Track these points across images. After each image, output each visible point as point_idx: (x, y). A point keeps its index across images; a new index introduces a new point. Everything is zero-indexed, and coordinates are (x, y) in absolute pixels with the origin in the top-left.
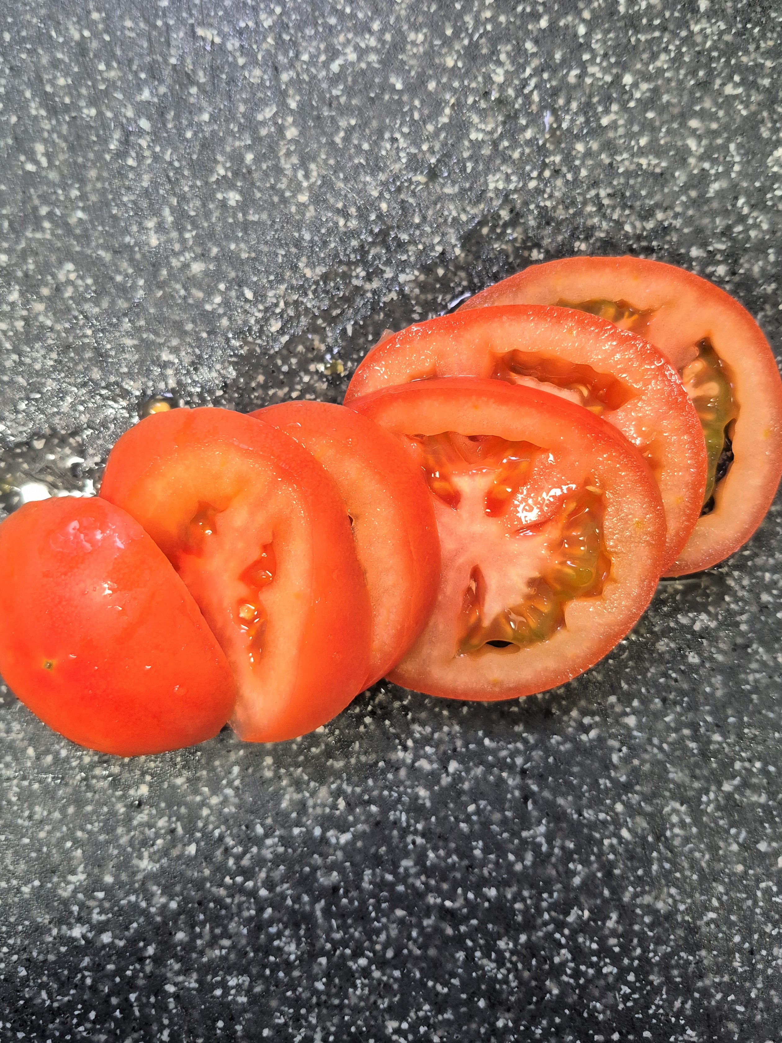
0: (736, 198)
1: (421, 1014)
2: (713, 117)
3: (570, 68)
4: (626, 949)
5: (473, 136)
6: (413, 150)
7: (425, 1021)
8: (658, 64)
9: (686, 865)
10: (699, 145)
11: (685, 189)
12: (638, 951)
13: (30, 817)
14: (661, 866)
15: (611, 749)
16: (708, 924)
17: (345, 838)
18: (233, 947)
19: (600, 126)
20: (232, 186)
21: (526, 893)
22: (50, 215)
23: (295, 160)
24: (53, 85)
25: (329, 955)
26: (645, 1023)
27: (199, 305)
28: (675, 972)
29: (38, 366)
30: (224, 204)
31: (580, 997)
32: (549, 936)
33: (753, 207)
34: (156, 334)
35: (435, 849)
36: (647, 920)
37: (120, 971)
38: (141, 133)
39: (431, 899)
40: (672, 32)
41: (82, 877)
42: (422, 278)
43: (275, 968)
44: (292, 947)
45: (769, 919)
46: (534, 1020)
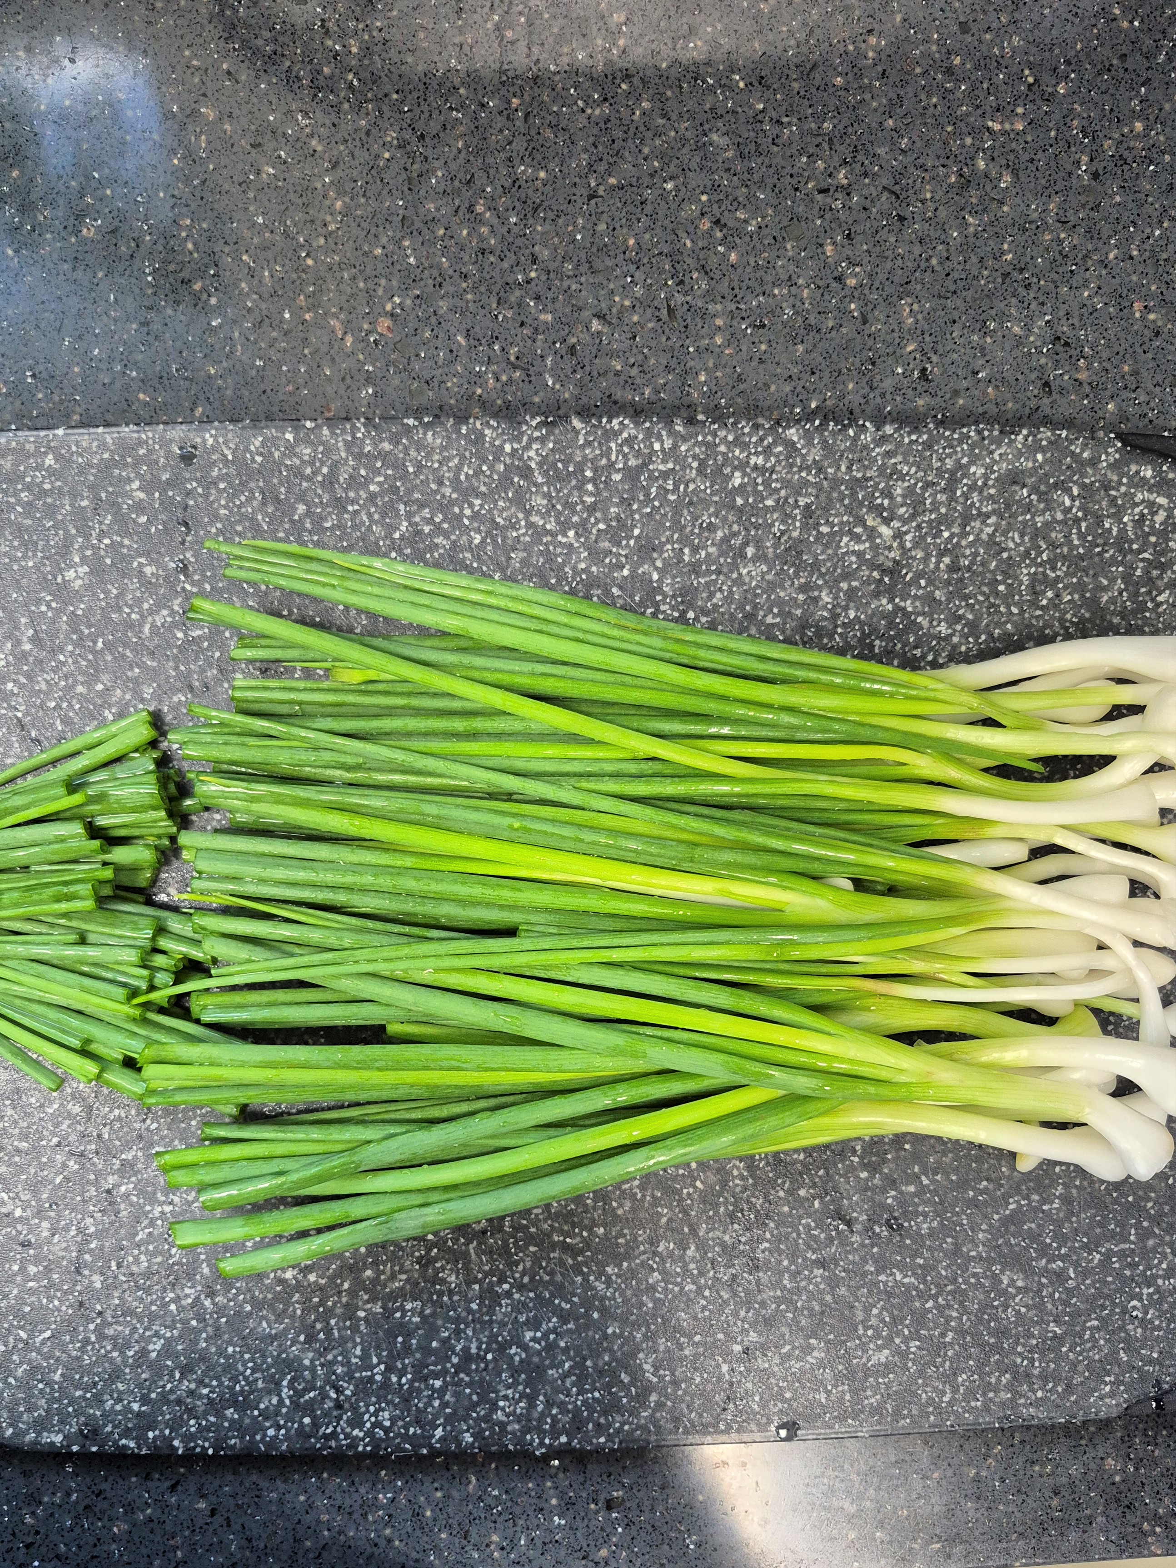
1: (550, 1325)
4: (702, 1272)
7: (554, 1330)
9: (746, 1207)
12: (711, 1273)
14: (727, 1209)
18: (407, 1281)
25: (480, 1282)
28: (740, 1289)
32: (644, 1263)
36: (717, 1249)
37: (322, 1303)
39: (556, 1238)
40: (726, 575)
43: (440, 1294)
44: (453, 1278)
45: (809, 1247)
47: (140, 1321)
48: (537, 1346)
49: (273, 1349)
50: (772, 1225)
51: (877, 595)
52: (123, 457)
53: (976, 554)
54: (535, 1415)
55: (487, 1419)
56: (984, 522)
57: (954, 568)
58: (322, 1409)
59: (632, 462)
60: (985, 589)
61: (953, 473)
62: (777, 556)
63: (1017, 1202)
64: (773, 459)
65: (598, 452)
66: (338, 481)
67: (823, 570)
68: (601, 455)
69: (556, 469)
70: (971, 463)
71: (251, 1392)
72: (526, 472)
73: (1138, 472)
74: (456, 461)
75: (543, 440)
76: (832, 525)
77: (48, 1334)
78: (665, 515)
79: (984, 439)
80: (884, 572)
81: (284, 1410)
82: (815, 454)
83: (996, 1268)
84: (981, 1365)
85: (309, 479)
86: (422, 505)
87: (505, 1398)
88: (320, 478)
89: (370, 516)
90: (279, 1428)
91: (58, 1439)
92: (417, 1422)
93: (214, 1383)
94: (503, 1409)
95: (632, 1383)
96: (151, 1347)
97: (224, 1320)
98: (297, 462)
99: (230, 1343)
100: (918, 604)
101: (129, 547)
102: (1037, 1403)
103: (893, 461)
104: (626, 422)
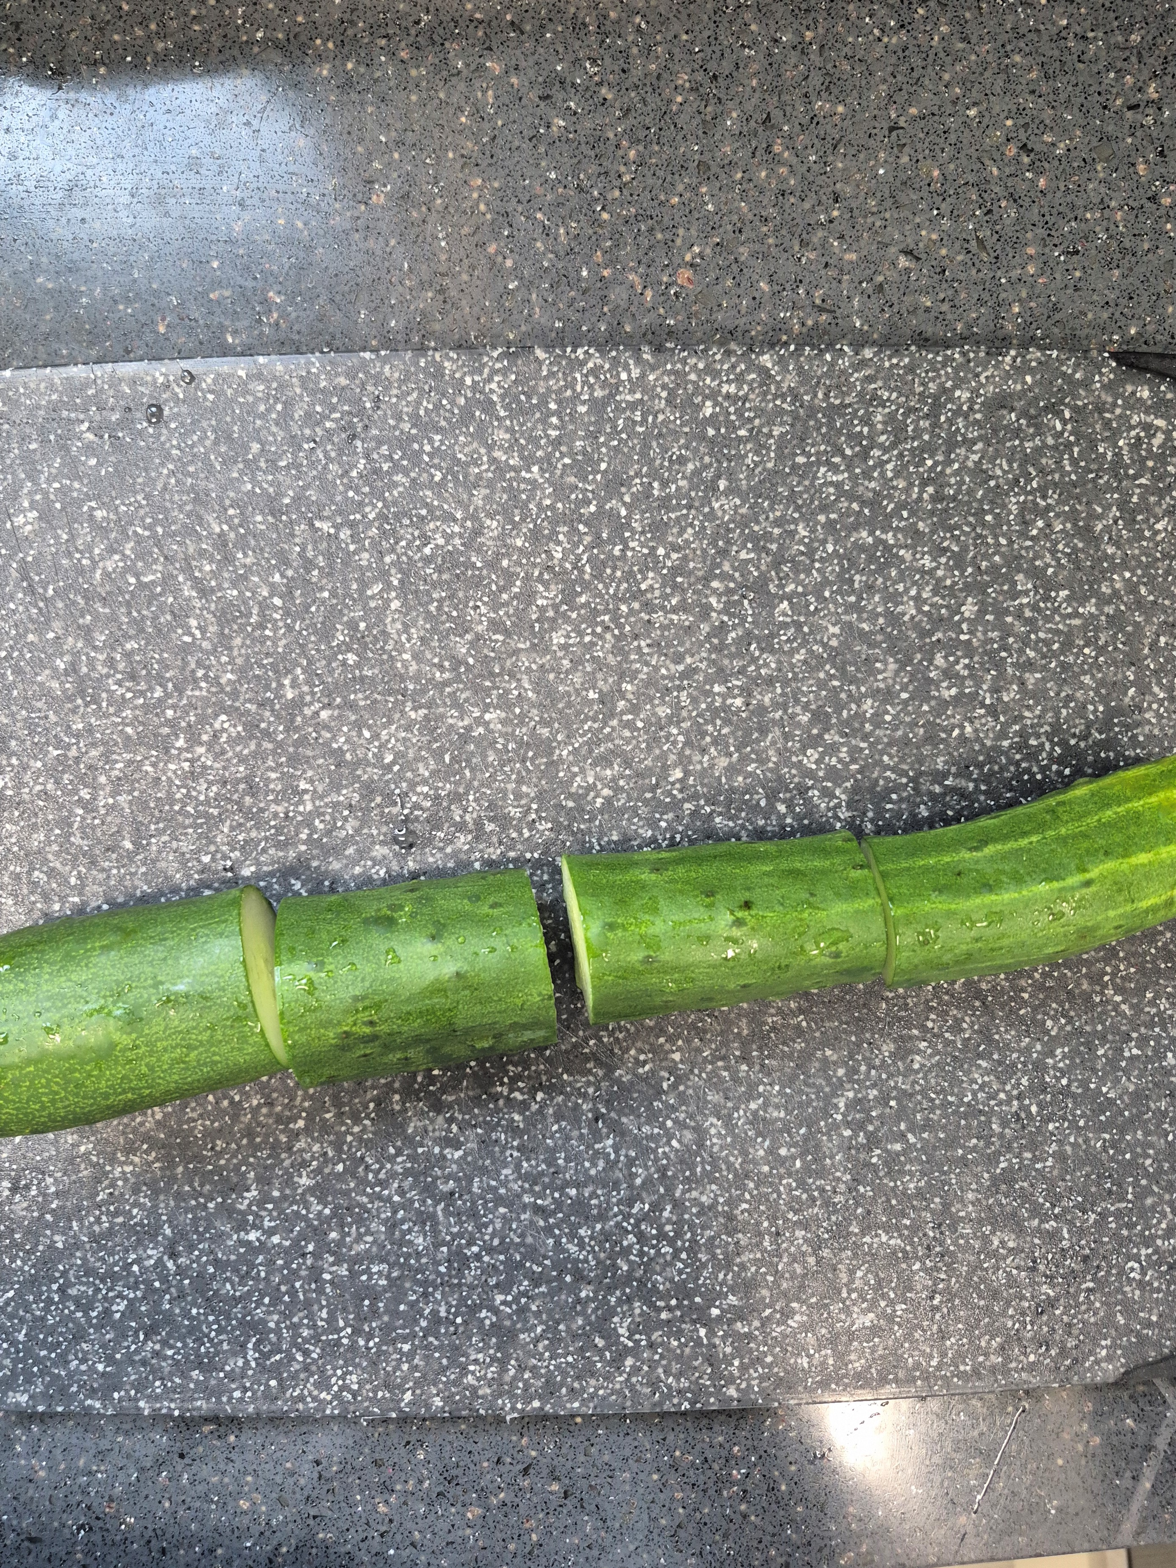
0: (750, 644)
1: (522, 1288)
2: (732, 578)
3: (615, 545)
4: (679, 1234)
5: (539, 602)
6: (493, 615)
7: (524, 1294)
8: (686, 536)
9: (723, 1167)
10: (719, 602)
11: (708, 636)
12: (689, 1235)
13: (212, 1149)
14: (704, 1168)
15: (662, 1079)
16: (742, 1212)
17: (458, 1154)
18: (375, 1242)
19: (640, 590)
20: (349, 650)
21: (599, 1192)
22: (206, 677)
23: (399, 626)
24: (200, 571)
25: (448, 1244)
26: (696, 1291)
27: (327, 744)
28: (718, 1251)
29: (202, 798)
30: (344, 663)
31: (645, 1272)
32: (618, 1225)
33: (762, 650)
34: (294, 768)
35: (528, 1160)
36: (694, 1210)
37: (287, 1265)
38: (276, 608)
39: (527, 1199)
40: (697, 509)
41: (255, 1193)
42: (503, 715)
43: (408, 1256)
44: (420, 1240)
45: (791, 1209)
46: (610, 1290)
47: (103, 1281)
48: (508, 1310)
49: (237, 1310)
50: (751, 1185)
51: (856, 527)
52: (72, 398)
53: (962, 483)
54: (507, 1378)
55: (456, 1383)
56: (970, 450)
57: (937, 498)
58: (289, 1371)
59: (599, 393)
60: (971, 519)
61: (936, 397)
62: (750, 488)
63: (1009, 1161)
64: (745, 387)
65: (562, 383)
66: (292, 419)
67: (800, 502)
68: (566, 387)
69: (519, 402)
70: (956, 387)
71: (217, 1354)
72: (488, 406)
73: (1133, 393)
74: (415, 395)
75: (504, 372)
76: (809, 456)
77: (11, 1294)
78: (633, 448)
79: (969, 361)
80: (863, 503)
81: (250, 1372)
82: (791, 381)
83: (987, 1229)
84: (970, 1328)
85: (262, 416)
86: (380, 443)
87: (476, 1361)
88: (274, 416)
89: (326, 452)
90: (245, 1390)
91: (23, 1399)
92: (387, 1386)
93: (179, 1345)
94: (473, 1373)
95: (607, 1347)
96: (114, 1308)
97: (187, 1282)
98: (250, 399)
99: (194, 1304)
100: (900, 536)
101: (79, 490)
102: (1031, 1368)
103: (873, 386)
104: (592, 351)
